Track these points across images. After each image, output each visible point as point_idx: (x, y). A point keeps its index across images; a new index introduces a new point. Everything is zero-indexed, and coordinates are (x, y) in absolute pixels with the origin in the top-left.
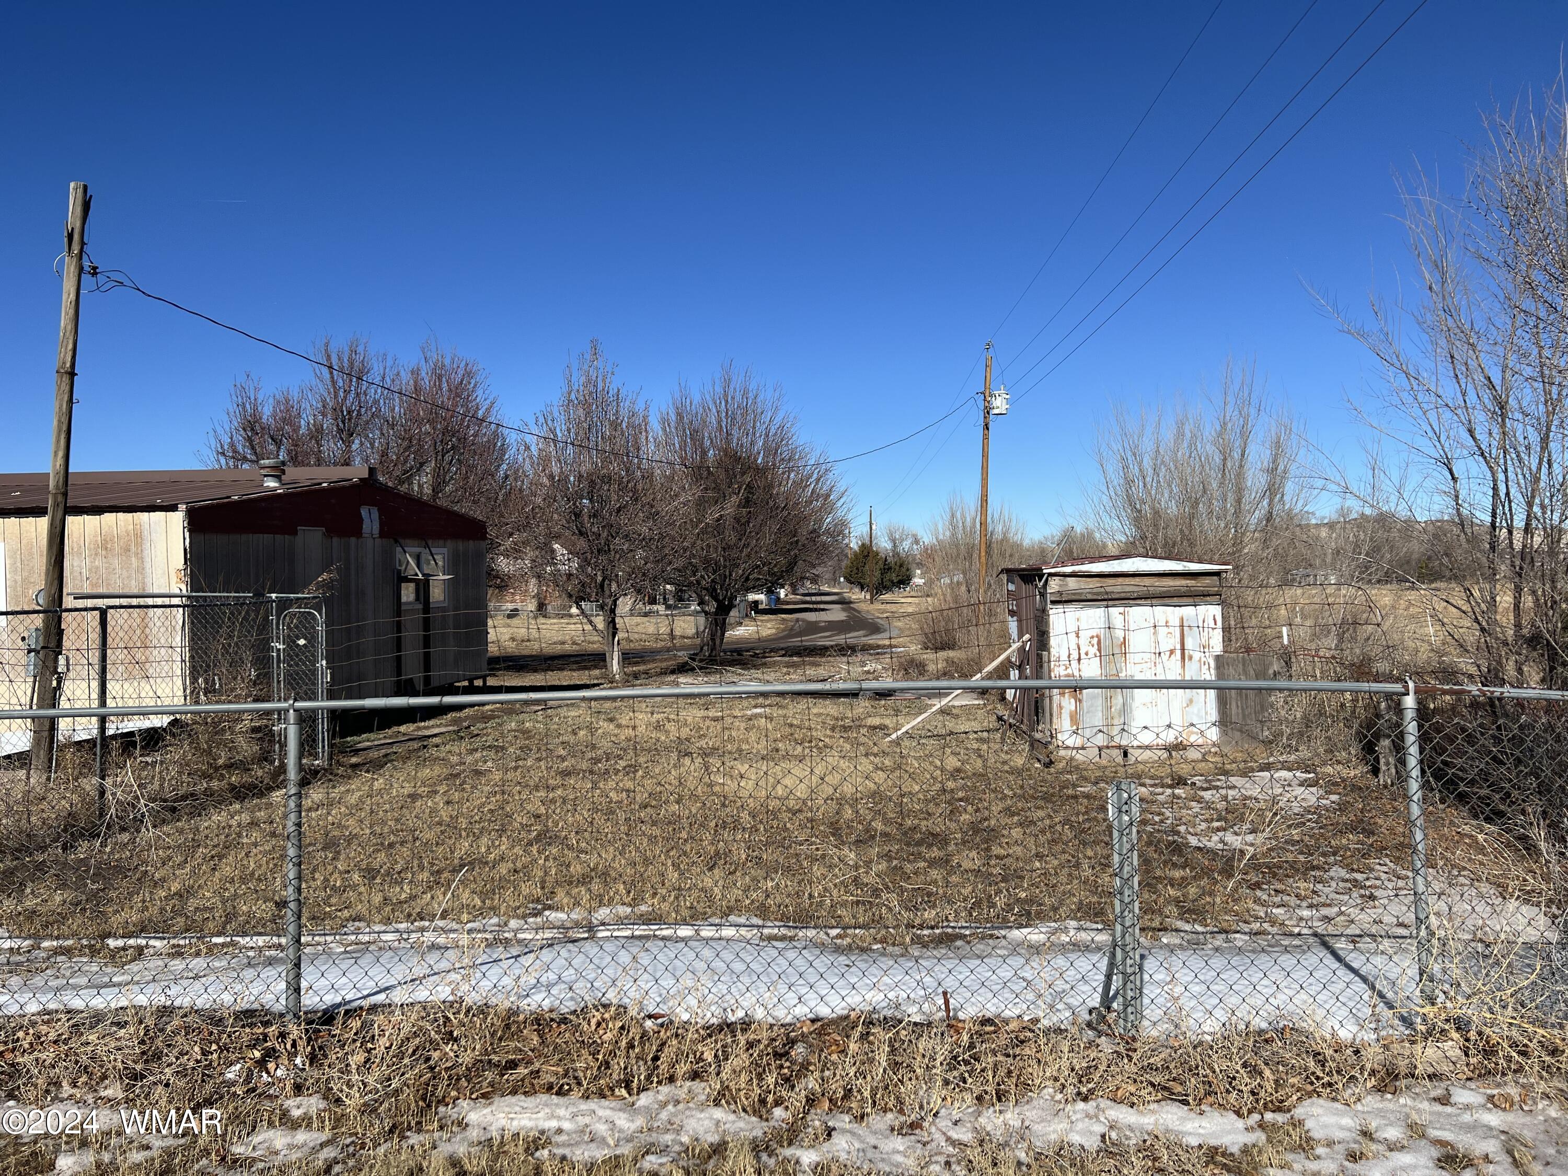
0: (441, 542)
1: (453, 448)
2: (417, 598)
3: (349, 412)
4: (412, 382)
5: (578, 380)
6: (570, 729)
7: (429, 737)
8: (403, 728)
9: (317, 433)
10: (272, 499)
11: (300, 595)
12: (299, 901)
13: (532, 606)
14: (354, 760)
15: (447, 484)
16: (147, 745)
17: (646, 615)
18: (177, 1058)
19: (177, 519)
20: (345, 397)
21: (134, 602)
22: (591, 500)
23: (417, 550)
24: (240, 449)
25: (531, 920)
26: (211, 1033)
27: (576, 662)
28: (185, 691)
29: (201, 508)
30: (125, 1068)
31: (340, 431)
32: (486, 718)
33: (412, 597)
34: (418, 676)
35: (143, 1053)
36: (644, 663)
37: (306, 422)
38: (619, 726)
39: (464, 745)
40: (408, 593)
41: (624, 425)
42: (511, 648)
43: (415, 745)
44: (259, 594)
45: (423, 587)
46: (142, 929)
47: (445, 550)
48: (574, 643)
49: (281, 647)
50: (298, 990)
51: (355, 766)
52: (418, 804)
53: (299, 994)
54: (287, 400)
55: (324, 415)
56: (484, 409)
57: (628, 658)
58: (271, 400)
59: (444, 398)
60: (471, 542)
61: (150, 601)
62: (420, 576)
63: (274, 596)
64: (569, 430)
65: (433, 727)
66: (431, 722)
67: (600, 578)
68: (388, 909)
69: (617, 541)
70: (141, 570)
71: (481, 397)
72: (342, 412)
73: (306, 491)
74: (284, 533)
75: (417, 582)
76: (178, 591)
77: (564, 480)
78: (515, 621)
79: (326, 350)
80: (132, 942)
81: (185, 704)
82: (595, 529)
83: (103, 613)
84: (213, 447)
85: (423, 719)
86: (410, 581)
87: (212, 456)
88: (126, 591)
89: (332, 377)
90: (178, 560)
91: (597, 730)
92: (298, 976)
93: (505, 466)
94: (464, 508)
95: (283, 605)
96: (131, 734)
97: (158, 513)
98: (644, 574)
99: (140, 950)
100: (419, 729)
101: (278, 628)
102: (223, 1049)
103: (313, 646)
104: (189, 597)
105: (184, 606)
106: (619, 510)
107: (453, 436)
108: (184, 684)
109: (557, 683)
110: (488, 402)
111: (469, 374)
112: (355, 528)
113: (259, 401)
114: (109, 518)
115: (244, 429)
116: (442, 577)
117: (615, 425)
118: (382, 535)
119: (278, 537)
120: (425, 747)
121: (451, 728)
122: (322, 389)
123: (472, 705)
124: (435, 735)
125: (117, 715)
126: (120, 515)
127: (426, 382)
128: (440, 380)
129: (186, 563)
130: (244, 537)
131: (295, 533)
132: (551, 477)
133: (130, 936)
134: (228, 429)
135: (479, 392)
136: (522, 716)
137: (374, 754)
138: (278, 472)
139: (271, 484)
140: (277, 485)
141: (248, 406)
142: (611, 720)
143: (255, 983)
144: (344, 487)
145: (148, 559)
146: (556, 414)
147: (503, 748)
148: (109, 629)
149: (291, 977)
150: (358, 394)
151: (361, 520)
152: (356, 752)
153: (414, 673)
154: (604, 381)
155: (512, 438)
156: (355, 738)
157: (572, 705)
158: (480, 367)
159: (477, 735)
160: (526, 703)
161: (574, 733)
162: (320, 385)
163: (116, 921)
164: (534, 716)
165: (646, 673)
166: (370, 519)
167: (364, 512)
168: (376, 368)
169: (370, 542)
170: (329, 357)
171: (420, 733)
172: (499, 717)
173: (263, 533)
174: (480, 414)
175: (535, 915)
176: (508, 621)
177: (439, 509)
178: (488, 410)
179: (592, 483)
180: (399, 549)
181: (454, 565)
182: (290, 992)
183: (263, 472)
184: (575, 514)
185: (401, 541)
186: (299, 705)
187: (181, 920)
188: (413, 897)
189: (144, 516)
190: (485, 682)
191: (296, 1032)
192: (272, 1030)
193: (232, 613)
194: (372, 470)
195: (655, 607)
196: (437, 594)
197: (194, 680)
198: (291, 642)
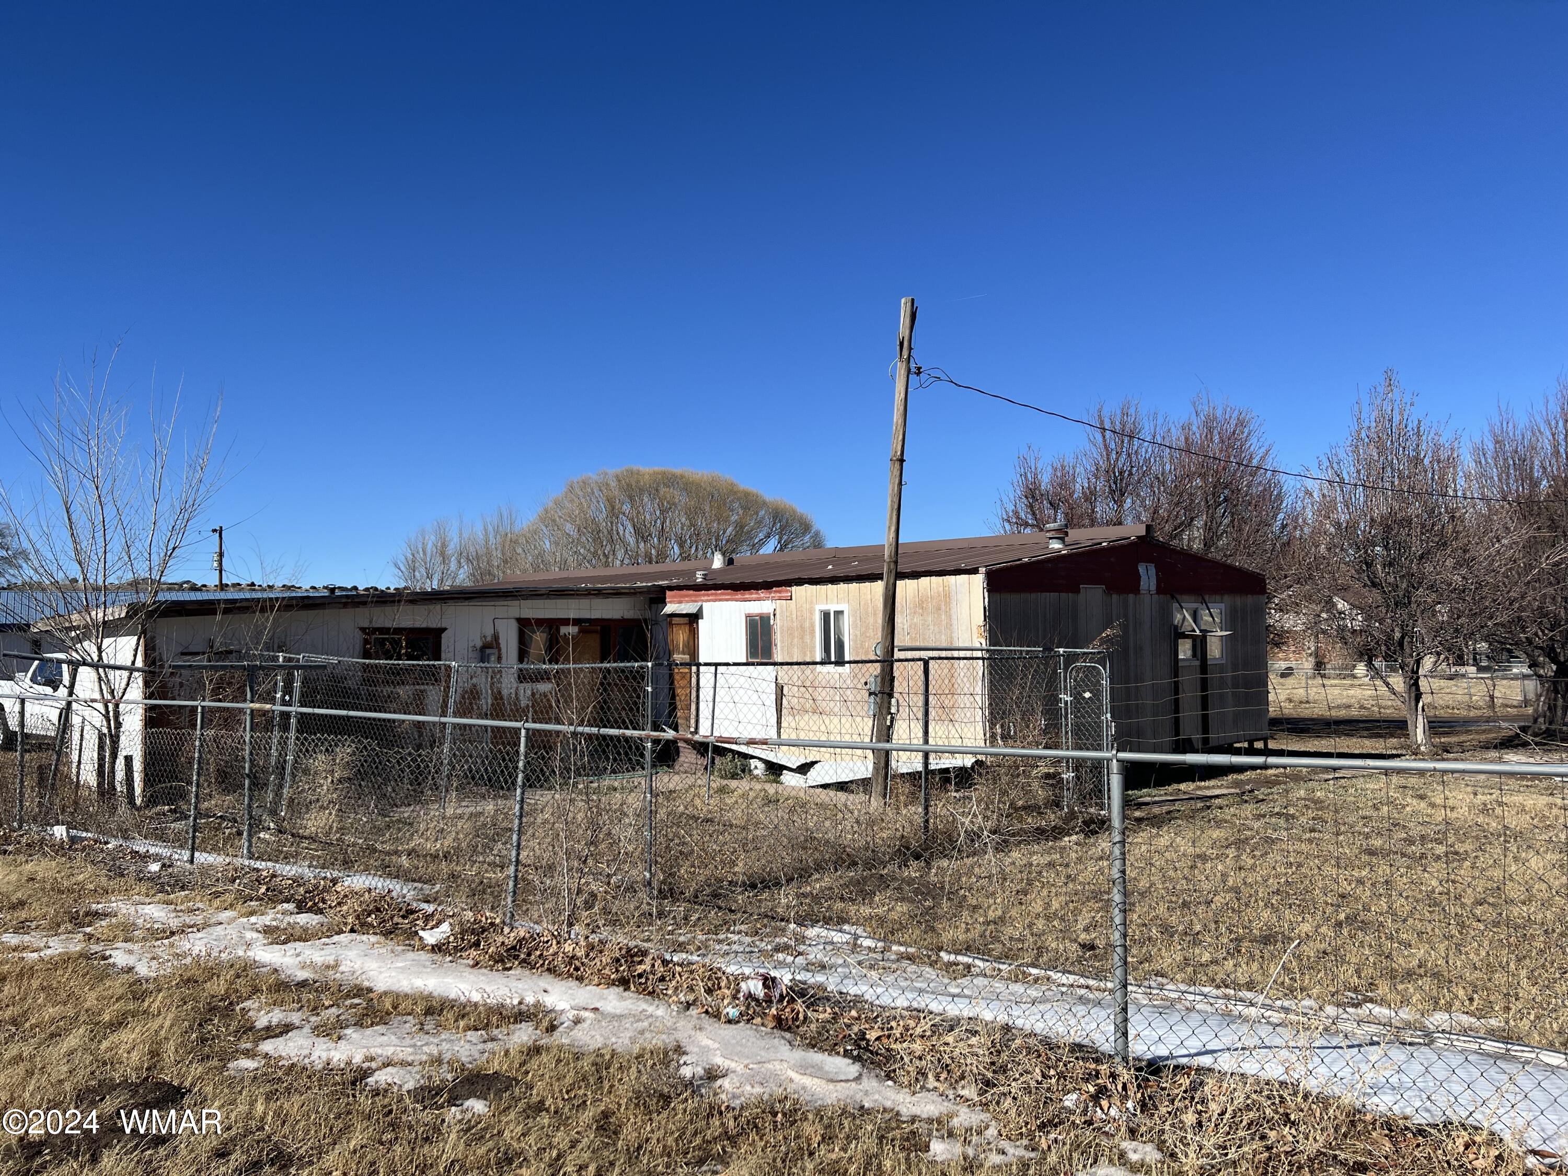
0: (1218, 598)
1: (1226, 500)
2: (1194, 655)
3: (1121, 473)
4: (1183, 438)
5: (1370, 418)
6: (1370, 804)
7: (1211, 797)
8: (1183, 786)
9: (1090, 496)
10: (1057, 560)
11: (1086, 650)
12: (1125, 946)
13: (1308, 664)
14: (1137, 814)
15: (1219, 538)
16: (961, 781)
17: (1451, 678)
18: (1021, 1075)
19: (978, 580)
20: (1117, 459)
21: (944, 654)
22: (1386, 547)
23: (1194, 605)
24: (1023, 515)
25: (1349, 1010)
26: (1049, 1059)
27: (1367, 729)
28: (985, 735)
29: (997, 570)
30: (979, 1074)
31: (1112, 492)
32: (1270, 783)
33: (1189, 653)
34: (1197, 737)
35: (993, 1063)
36: (1457, 733)
37: (1079, 486)
38: (1433, 805)
39: (1249, 810)
40: (1185, 651)
41: (1426, 461)
42: (1289, 710)
43: (1200, 805)
44: (1048, 649)
45: (1200, 644)
46: (968, 949)
47: (1222, 606)
48: (1362, 707)
49: (1069, 699)
50: (1125, 1034)
51: (1139, 820)
52: (1208, 865)
53: (1127, 1038)
54: (1063, 467)
55: (1097, 478)
56: (1258, 458)
57: (1436, 726)
58: (1050, 469)
59: (1215, 448)
60: (1249, 596)
61: (956, 654)
62: (1198, 632)
63: (1061, 650)
64: (1358, 472)
65: (1213, 787)
66: (1212, 783)
67: (1397, 635)
68: (1190, 970)
69: (1420, 591)
70: (949, 626)
71: (1255, 447)
72: (1114, 473)
73: (1088, 551)
74: (1067, 592)
75: (1194, 638)
76: (978, 645)
77: (1352, 526)
78: (1290, 681)
79: (1100, 416)
80: (961, 958)
81: (986, 747)
82: (1391, 579)
83: (926, 663)
84: (1000, 514)
85: (1202, 779)
86: (1187, 637)
87: (999, 523)
88: (938, 645)
89: (1105, 440)
90: (979, 617)
91: (1404, 807)
92: (1126, 1020)
93: (1281, 516)
94: (1239, 561)
95: (1070, 659)
96: (946, 771)
97: (963, 576)
98: (1456, 630)
99: (968, 967)
100: (1200, 788)
101: (1065, 681)
102: (1061, 1076)
103: (1099, 700)
104: (988, 651)
105: (983, 659)
106: (1421, 557)
107: (1226, 488)
108: (985, 730)
109: (1346, 750)
110: (1263, 450)
111: (1241, 423)
112: (1131, 585)
113: (1039, 470)
114: (924, 581)
115: (1026, 497)
116: (1220, 633)
117: (1417, 461)
118: (1159, 590)
119: (1063, 595)
120: (1208, 808)
121: (1233, 791)
122: (1096, 453)
123: (1253, 767)
124: (1217, 797)
125: (936, 752)
126: (933, 578)
127: (1197, 435)
128: (1212, 433)
129: (985, 620)
130: (1033, 595)
131: (1078, 591)
132: (1338, 525)
133: (957, 952)
134: (1012, 498)
135: (1253, 440)
136: (1310, 784)
137: (1156, 810)
138: (1061, 534)
139: (1056, 545)
140: (1061, 546)
141: (1029, 475)
142: (1422, 797)
143: (1086, 1019)
144: (1122, 546)
145: (954, 617)
146: (1342, 455)
147: (1293, 816)
148: (931, 678)
149: (1119, 1021)
150: (1129, 455)
151: (1139, 577)
152: (1140, 805)
153: (1191, 731)
154: (1401, 414)
155: (1289, 485)
156: (1136, 792)
157: (1370, 776)
158: (1254, 414)
159: (1263, 800)
160: (1315, 769)
161: (1375, 807)
162: (1094, 450)
163: (947, 937)
164: (1325, 786)
165: (1460, 744)
166: (1148, 576)
167: (1141, 569)
168: (1147, 428)
169: (1147, 599)
170: (1102, 422)
171: (1199, 793)
172: (1285, 783)
173: (1050, 592)
174: (1255, 462)
175: (1356, 1006)
176: (1282, 680)
177: (1215, 564)
178: (1263, 458)
179: (1388, 529)
180: (1176, 605)
181: (1232, 620)
182: (1118, 1035)
183: (1048, 535)
184: (1367, 564)
185: (1178, 597)
186: (1122, 755)
187: (998, 946)
188: (1214, 962)
189: (952, 579)
190: (1266, 744)
191: (1126, 1077)
192: (1103, 1068)
193: (1024, 666)
194: (1148, 528)
195: (1462, 670)
196: (1215, 650)
197: (993, 725)
198: (1077, 696)
